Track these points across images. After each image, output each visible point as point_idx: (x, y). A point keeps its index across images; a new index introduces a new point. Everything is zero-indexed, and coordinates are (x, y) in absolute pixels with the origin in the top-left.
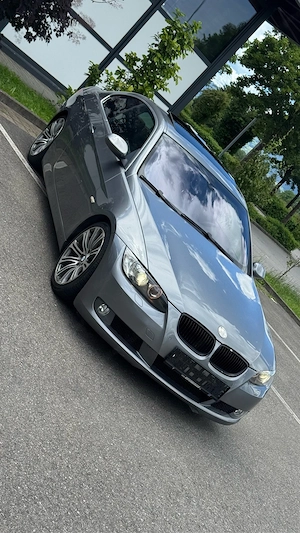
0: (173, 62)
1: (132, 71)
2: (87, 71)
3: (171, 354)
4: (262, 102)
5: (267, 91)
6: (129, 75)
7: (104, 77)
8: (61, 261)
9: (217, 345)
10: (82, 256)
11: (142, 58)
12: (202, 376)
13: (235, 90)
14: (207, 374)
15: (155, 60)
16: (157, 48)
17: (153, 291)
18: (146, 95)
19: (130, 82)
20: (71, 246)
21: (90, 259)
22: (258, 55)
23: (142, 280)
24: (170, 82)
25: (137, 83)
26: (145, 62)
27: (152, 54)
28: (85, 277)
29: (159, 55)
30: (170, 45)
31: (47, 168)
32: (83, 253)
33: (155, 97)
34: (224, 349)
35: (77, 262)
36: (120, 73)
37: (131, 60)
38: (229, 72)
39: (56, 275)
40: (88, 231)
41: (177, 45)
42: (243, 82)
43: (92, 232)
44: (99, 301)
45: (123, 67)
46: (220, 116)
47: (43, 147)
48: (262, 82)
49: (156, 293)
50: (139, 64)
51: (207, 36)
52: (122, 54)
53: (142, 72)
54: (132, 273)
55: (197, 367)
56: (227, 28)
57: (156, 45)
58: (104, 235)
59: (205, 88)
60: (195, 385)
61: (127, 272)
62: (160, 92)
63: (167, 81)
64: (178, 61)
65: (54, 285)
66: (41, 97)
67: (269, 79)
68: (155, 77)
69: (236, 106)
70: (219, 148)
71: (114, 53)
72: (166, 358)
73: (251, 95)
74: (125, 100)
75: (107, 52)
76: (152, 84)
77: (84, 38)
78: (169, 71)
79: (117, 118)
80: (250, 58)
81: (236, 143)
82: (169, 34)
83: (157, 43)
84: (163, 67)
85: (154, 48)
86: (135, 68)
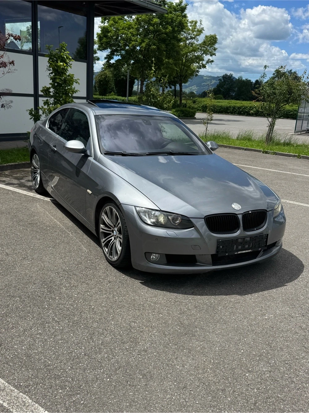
0: (67, 74)
1: (51, 97)
2: (30, 117)
3: (218, 247)
4: (125, 59)
5: (123, 52)
6: (52, 100)
7: (41, 112)
8: (103, 244)
9: (240, 217)
10: (113, 231)
11: (51, 86)
12: (246, 242)
13: (108, 65)
14: (248, 239)
15: (58, 81)
16: (53, 74)
17: (174, 219)
18: (69, 102)
19: (55, 103)
20: (101, 230)
21: (120, 231)
22: (104, 40)
23: (162, 219)
24: (75, 85)
25: (59, 100)
26: (53, 87)
27: (53, 79)
28: (126, 245)
29: (58, 77)
30: (59, 67)
31: (49, 190)
32: (112, 229)
33: (75, 100)
34: (246, 216)
35: (113, 238)
36: (46, 103)
37: (46, 91)
38: (98, 59)
39: (108, 255)
40: (103, 214)
41: (61, 64)
42: (109, 57)
43: (106, 213)
44: (147, 255)
45: (45, 99)
46: (112, 84)
47: (39, 179)
48: (117, 51)
49: (177, 219)
50: (52, 90)
51: (75, 53)
52: (40, 93)
53: (56, 93)
54: (153, 220)
55: (239, 240)
56: (80, 41)
57: (52, 73)
58: (114, 210)
59: (94, 76)
60: (247, 251)
61: (149, 222)
62: (74, 95)
63: (73, 87)
64: (70, 71)
65: (112, 263)
66: (18, 150)
67: (119, 46)
68: (65, 90)
69: (115, 73)
70: (123, 98)
71: (36, 96)
72: (217, 252)
73: (118, 61)
74: (59, 115)
75: (32, 99)
76: (67, 94)
77: (12, 102)
78: (69, 81)
79: (63, 127)
80: (102, 44)
81: (129, 90)
82: (53, 61)
83: (51, 71)
84: (65, 81)
85: (52, 75)
86: (52, 94)
